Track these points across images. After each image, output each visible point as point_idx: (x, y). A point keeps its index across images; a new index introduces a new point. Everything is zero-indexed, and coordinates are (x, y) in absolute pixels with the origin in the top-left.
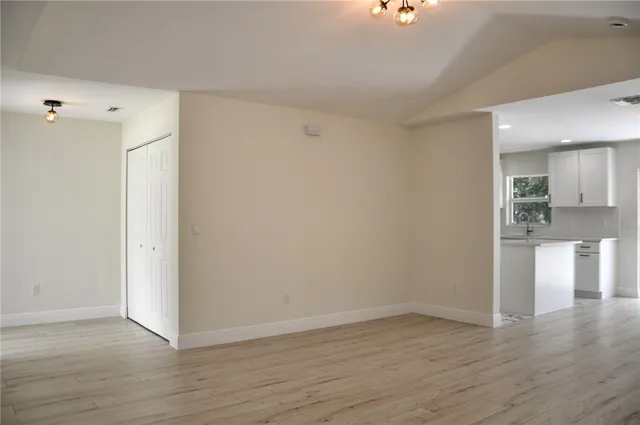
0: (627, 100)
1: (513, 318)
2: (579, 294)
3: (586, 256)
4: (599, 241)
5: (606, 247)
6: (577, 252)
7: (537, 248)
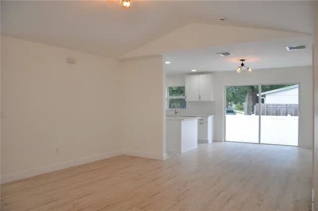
0: (224, 54)
1: (171, 155)
2: (200, 142)
3: (202, 124)
4: (207, 117)
5: (210, 119)
6: (199, 122)
7: (182, 121)
